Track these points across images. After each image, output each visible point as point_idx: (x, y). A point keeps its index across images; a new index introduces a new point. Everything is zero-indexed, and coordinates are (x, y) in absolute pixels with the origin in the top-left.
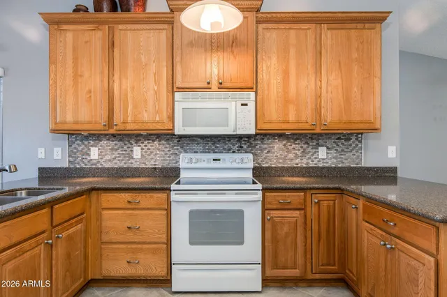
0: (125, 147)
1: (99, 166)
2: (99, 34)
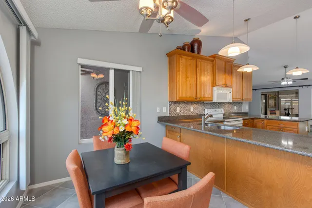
0: (188, 107)
1: (180, 115)
2: (193, 62)
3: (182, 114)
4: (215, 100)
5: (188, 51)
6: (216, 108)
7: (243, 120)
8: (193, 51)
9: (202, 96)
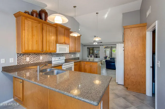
0: (38, 57)
1: (29, 63)
2: (39, 25)
3: (32, 63)
4: (58, 52)
5: (36, 17)
6: (60, 56)
7: (74, 63)
8: (41, 18)
9: (48, 49)
